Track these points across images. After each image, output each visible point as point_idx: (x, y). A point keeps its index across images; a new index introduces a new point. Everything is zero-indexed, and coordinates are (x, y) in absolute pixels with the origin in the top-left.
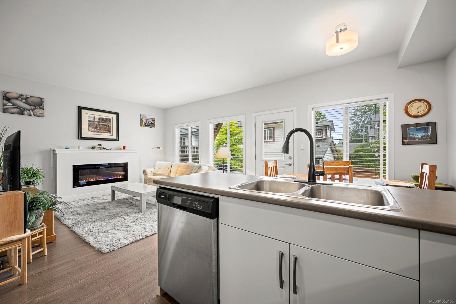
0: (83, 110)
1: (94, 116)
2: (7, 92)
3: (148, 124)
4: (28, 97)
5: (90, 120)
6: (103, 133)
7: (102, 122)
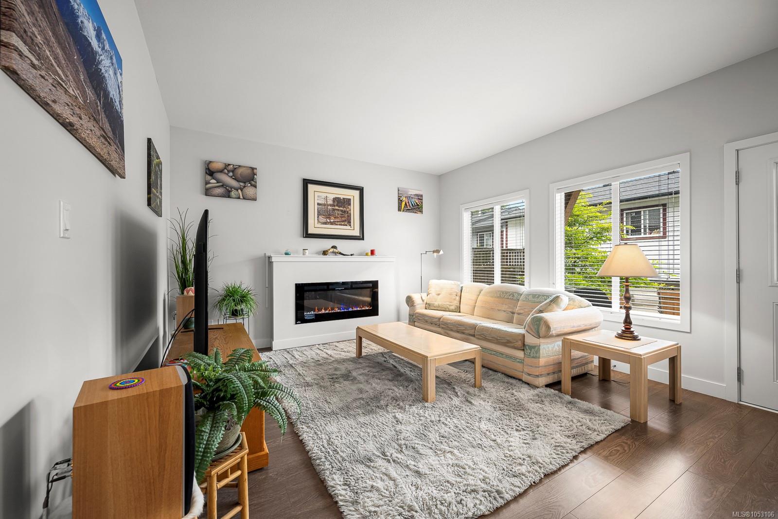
0: (310, 186)
1: (325, 195)
2: (211, 162)
3: (411, 206)
4: (235, 168)
5: (320, 202)
6: (340, 225)
7: (337, 206)
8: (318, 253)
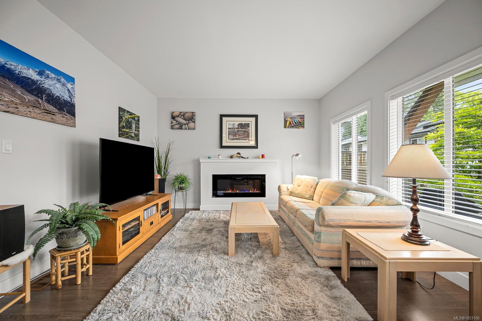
0: (223, 118)
1: (233, 122)
2: (173, 112)
3: (294, 123)
4: (185, 114)
5: (230, 127)
6: (242, 140)
7: (240, 128)
8: (228, 157)
